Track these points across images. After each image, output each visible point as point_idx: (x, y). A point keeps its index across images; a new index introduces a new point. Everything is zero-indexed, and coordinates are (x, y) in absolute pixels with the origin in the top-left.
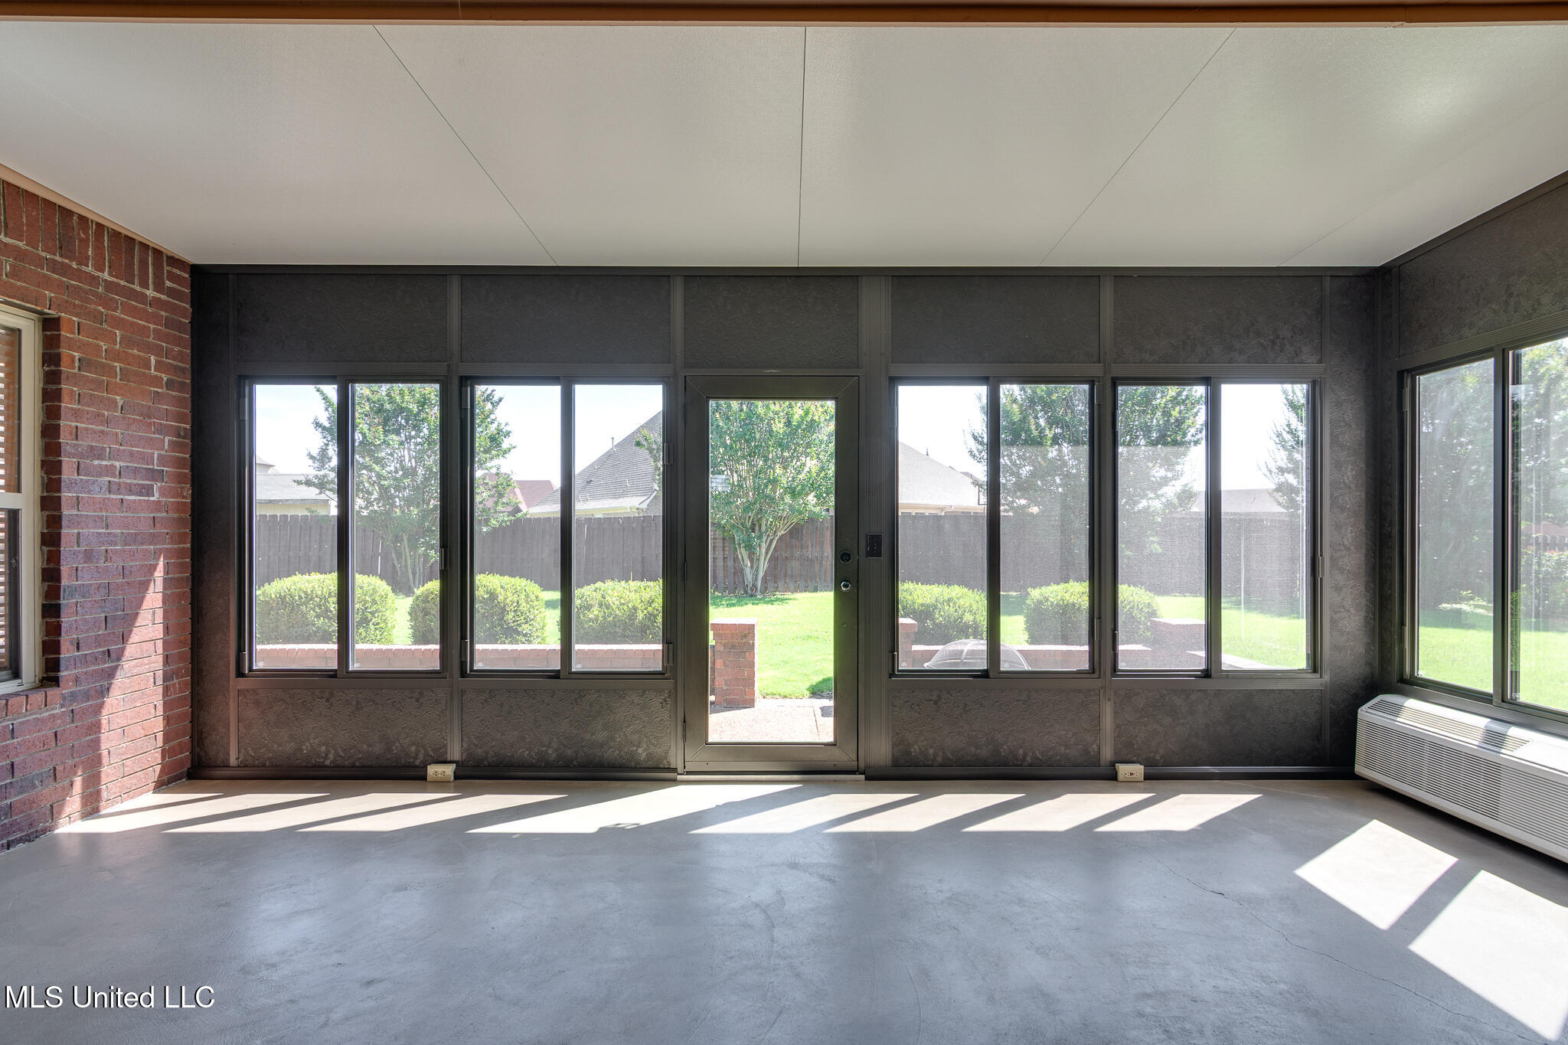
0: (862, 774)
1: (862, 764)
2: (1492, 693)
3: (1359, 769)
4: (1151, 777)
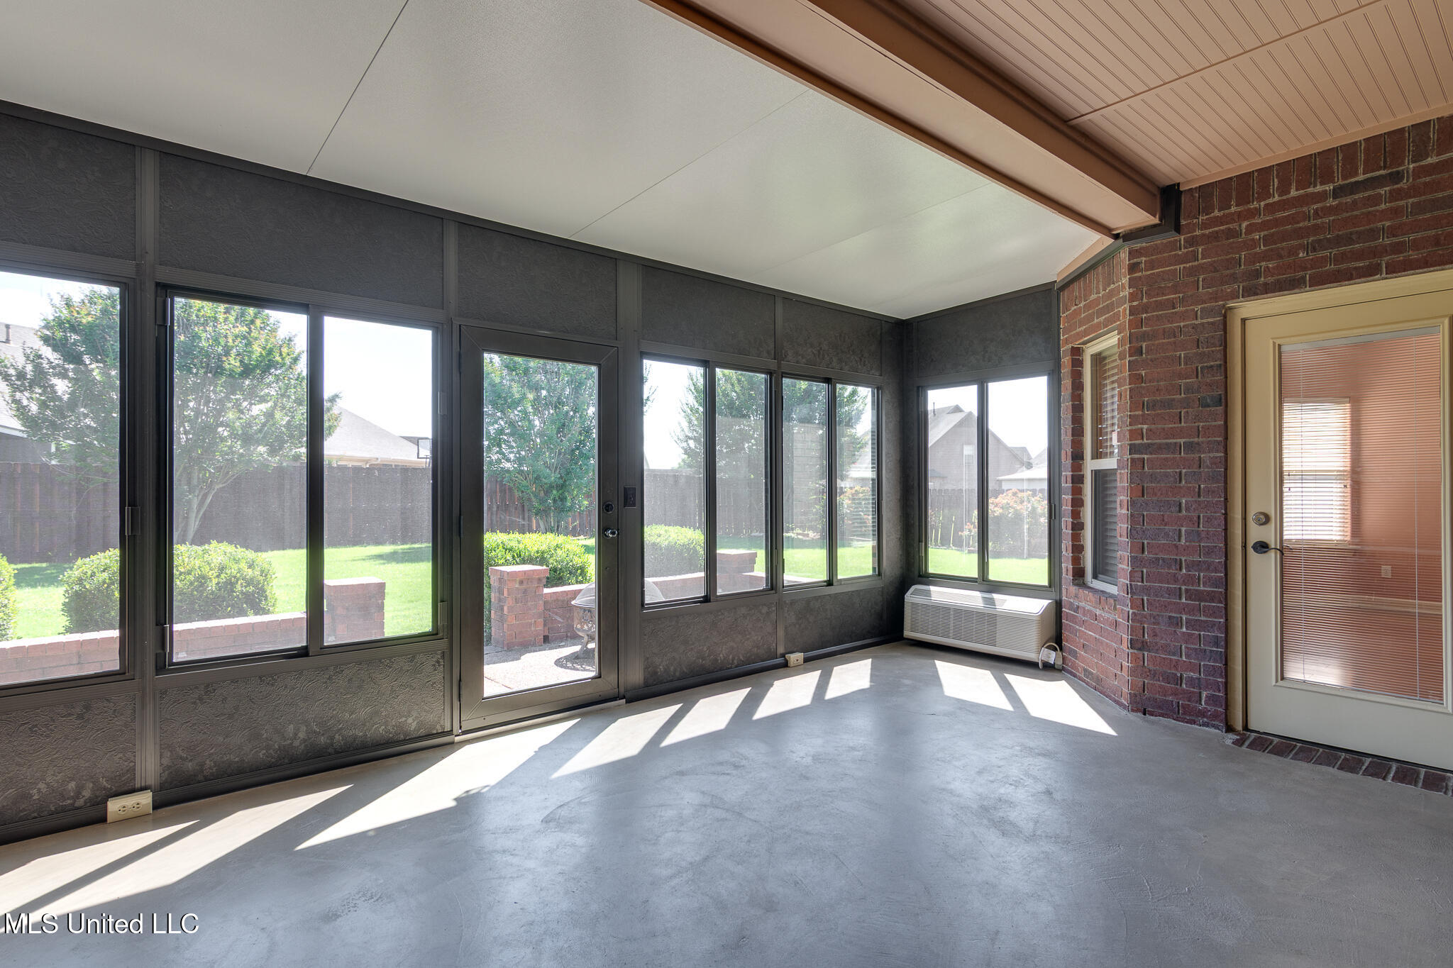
0: (622, 699)
1: (622, 690)
2: (977, 577)
3: (907, 633)
4: (806, 660)
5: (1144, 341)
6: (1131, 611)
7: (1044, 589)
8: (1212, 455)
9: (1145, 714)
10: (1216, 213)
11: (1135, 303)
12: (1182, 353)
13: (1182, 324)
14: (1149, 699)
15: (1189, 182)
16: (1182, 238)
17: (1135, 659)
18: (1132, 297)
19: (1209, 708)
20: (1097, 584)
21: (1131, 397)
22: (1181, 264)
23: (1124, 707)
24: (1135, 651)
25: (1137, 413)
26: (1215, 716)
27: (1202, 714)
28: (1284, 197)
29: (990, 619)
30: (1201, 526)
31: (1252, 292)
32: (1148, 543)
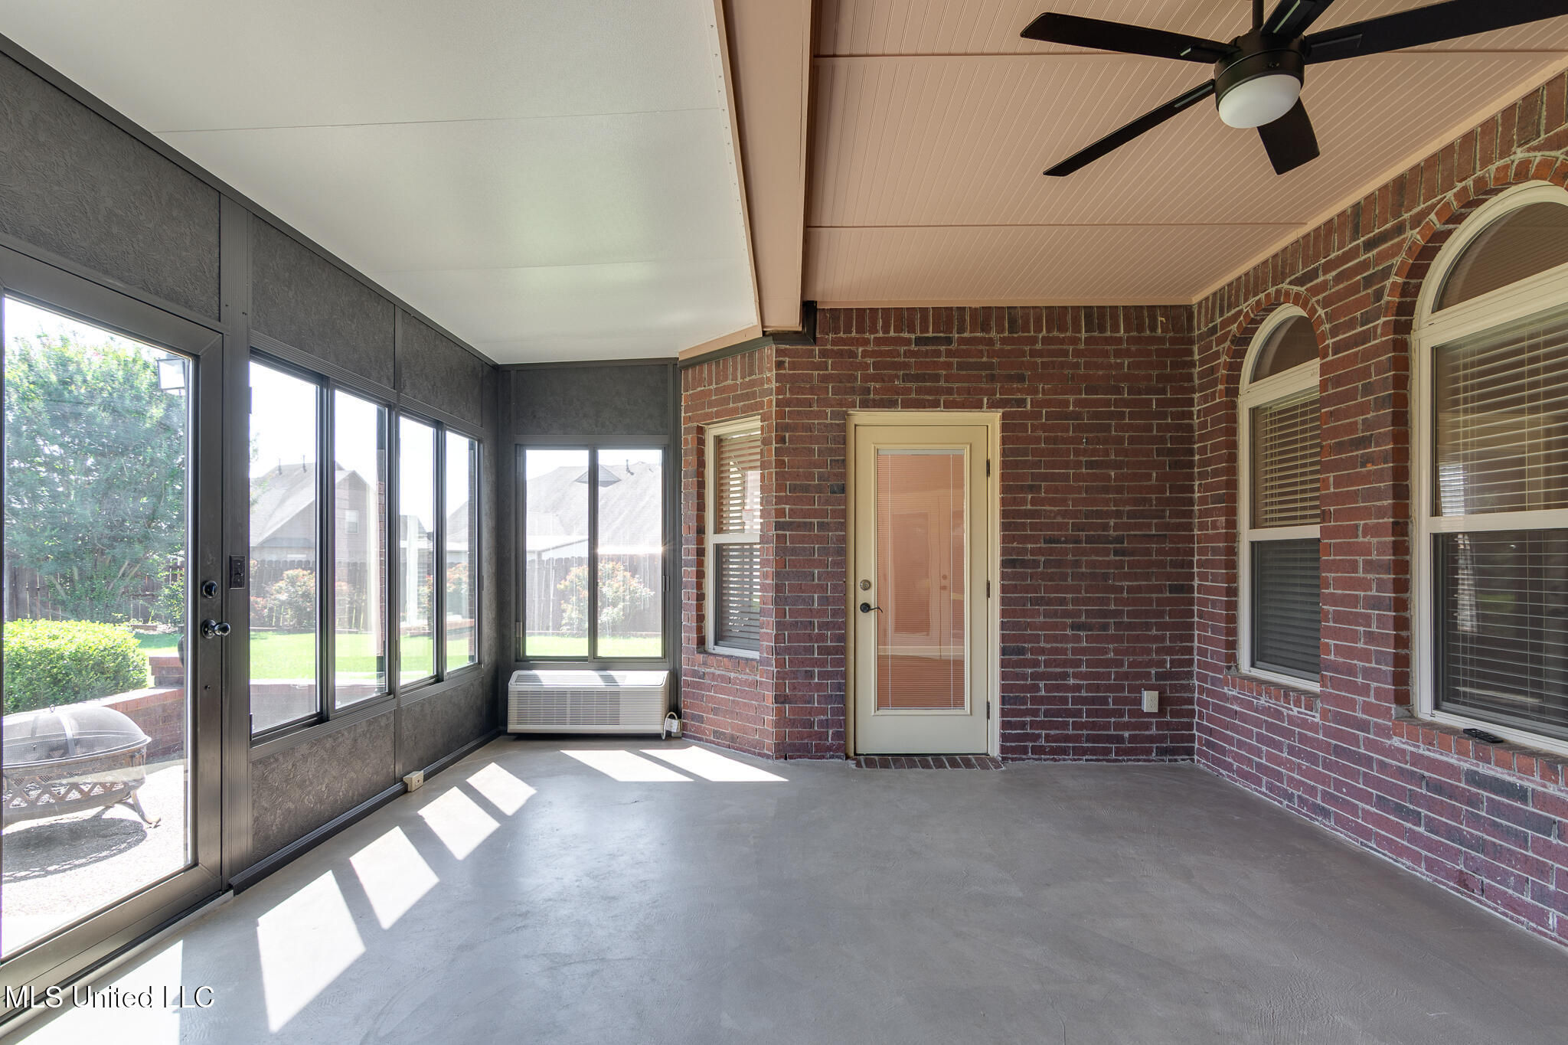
0: (227, 891)
2: (587, 655)
3: (513, 726)
4: (426, 778)
5: (787, 432)
6: (776, 670)
7: (659, 660)
8: (837, 533)
9: (786, 759)
10: (841, 334)
11: (780, 397)
12: (816, 446)
13: (816, 422)
14: (790, 745)
15: (823, 303)
16: (817, 348)
17: (780, 712)
18: (779, 391)
19: (834, 743)
20: (719, 650)
21: (776, 480)
22: (816, 370)
23: (768, 757)
24: (779, 705)
25: (781, 494)
26: (838, 749)
27: (829, 749)
28: (886, 335)
29: (613, 698)
30: (829, 592)
31: (866, 405)
32: (789, 609)
